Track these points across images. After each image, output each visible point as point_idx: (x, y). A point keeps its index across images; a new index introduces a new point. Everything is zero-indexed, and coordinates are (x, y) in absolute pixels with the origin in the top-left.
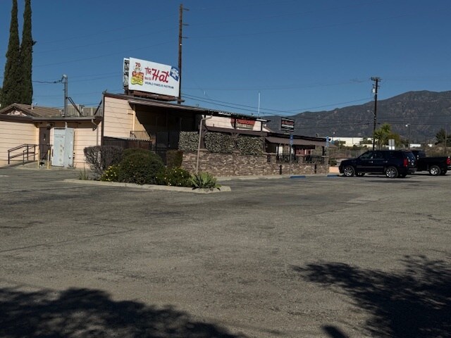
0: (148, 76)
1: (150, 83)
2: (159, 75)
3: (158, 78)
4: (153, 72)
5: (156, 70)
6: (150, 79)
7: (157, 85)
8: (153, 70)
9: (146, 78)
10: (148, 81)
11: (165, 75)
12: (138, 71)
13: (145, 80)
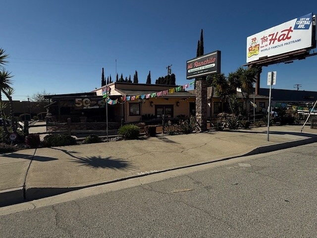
0: (265, 43)
1: (266, 49)
2: (277, 37)
3: (276, 41)
4: (271, 37)
5: (273, 35)
6: (266, 46)
7: (276, 47)
8: (270, 35)
9: (261, 47)
10: (265, 48)
11: (286, 33)
12: (254, 45)
13: (260, 49)
